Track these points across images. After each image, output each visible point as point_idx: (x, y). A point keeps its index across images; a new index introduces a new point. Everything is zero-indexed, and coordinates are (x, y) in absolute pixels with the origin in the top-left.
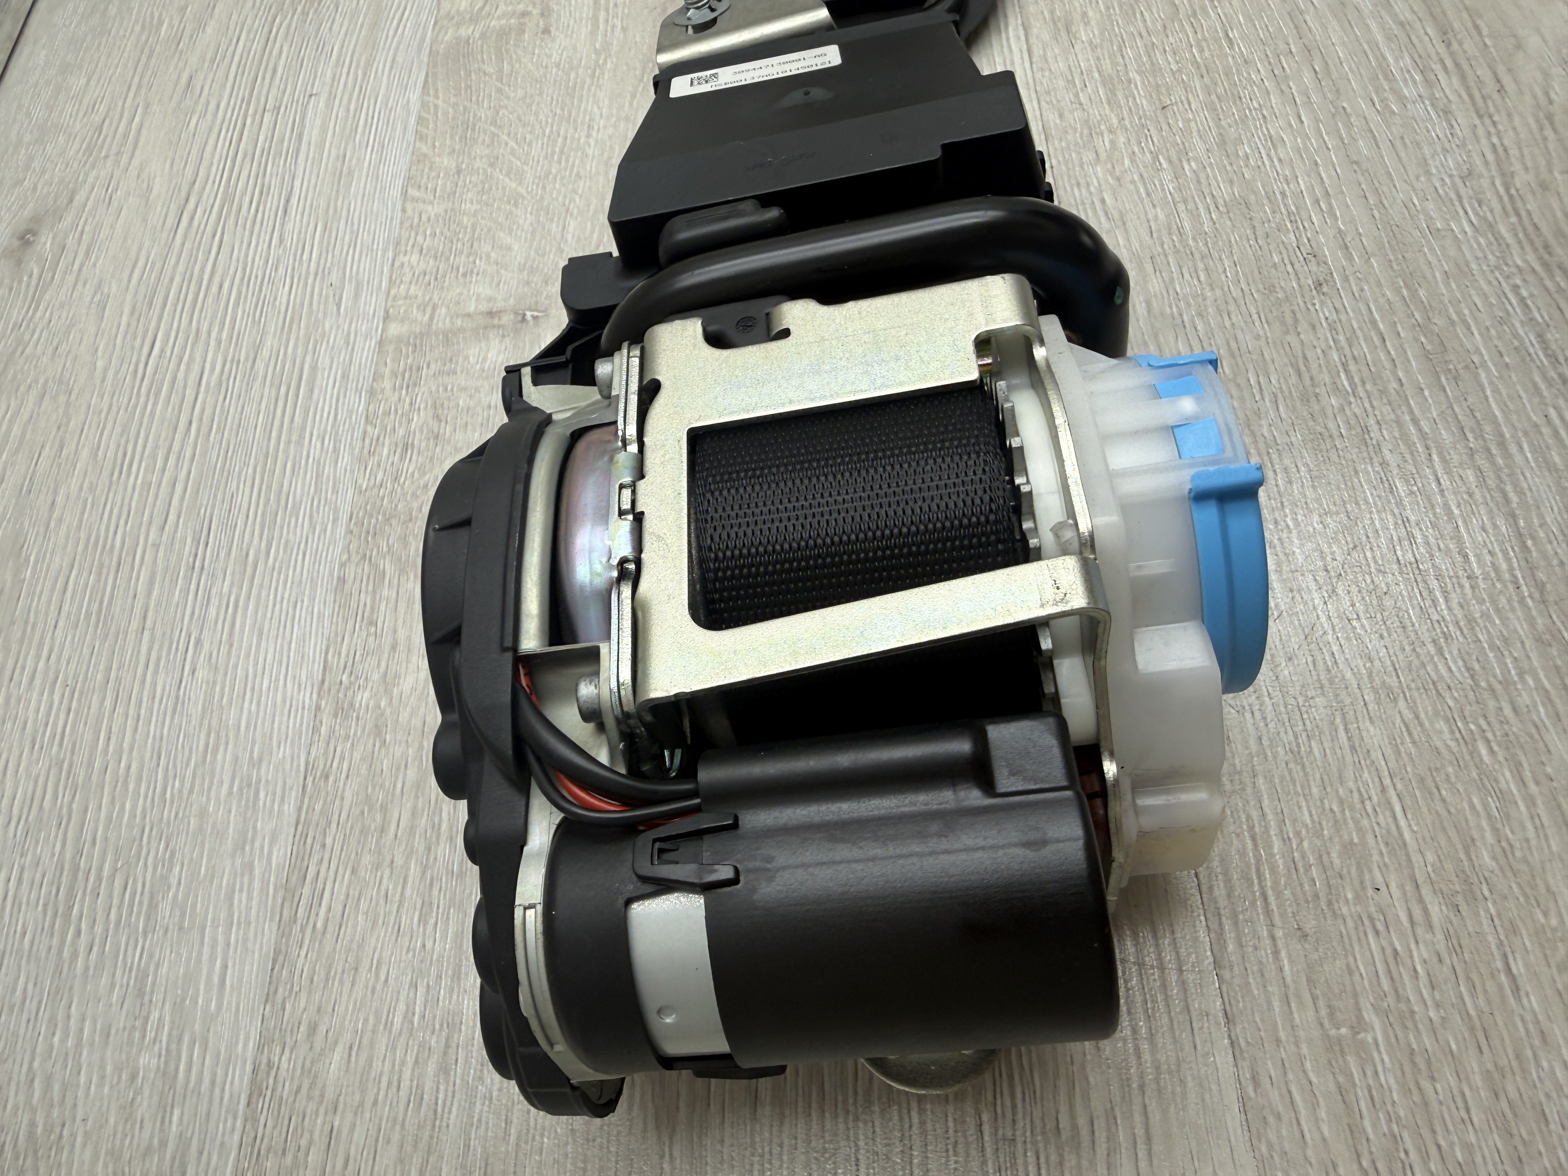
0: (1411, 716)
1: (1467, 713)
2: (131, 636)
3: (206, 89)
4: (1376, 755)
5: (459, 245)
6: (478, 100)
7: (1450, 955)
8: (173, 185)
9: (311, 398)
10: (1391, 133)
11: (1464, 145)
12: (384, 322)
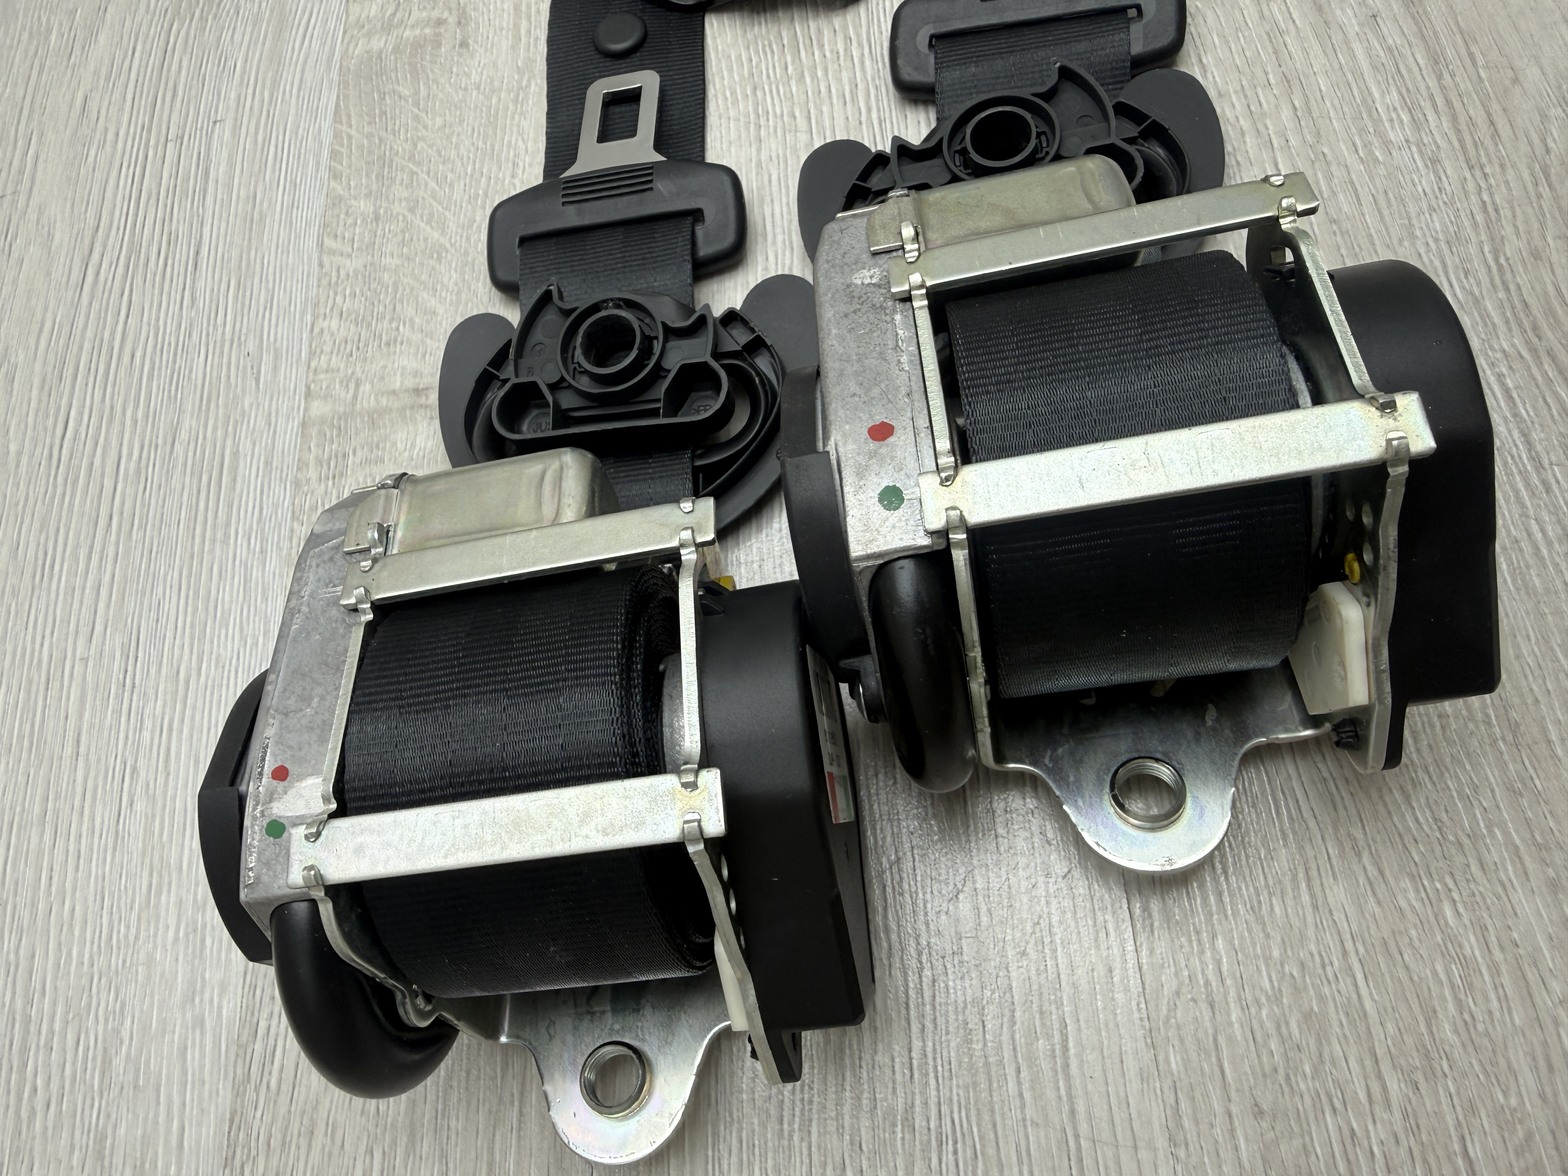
0: (1376, 873)
1: (1433, 870)
2: (66, 762)
3: (103, 111)
4: (1338, 916)
5: (381, 308)
6: (393, 130)
7: (1407, 1136)
8: (75, 231)
9: (234, 489)
10: (1375, 187)
11: (1453, 203)
12: (306, 399)
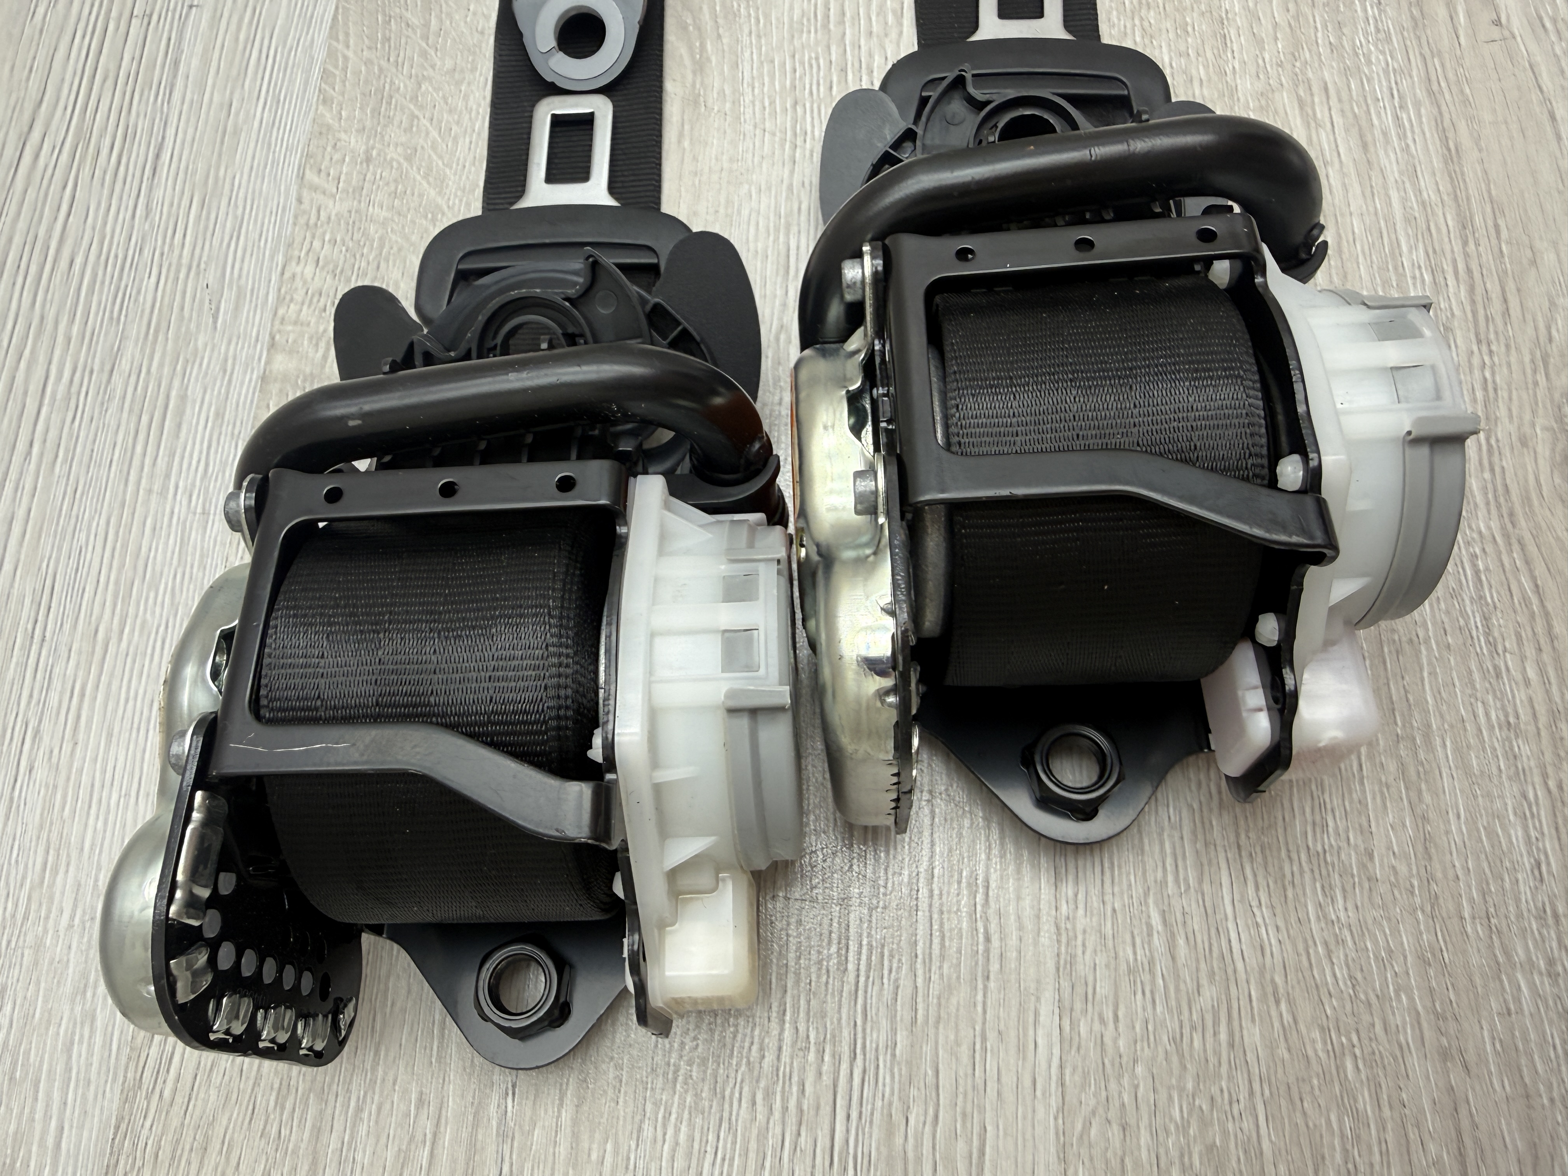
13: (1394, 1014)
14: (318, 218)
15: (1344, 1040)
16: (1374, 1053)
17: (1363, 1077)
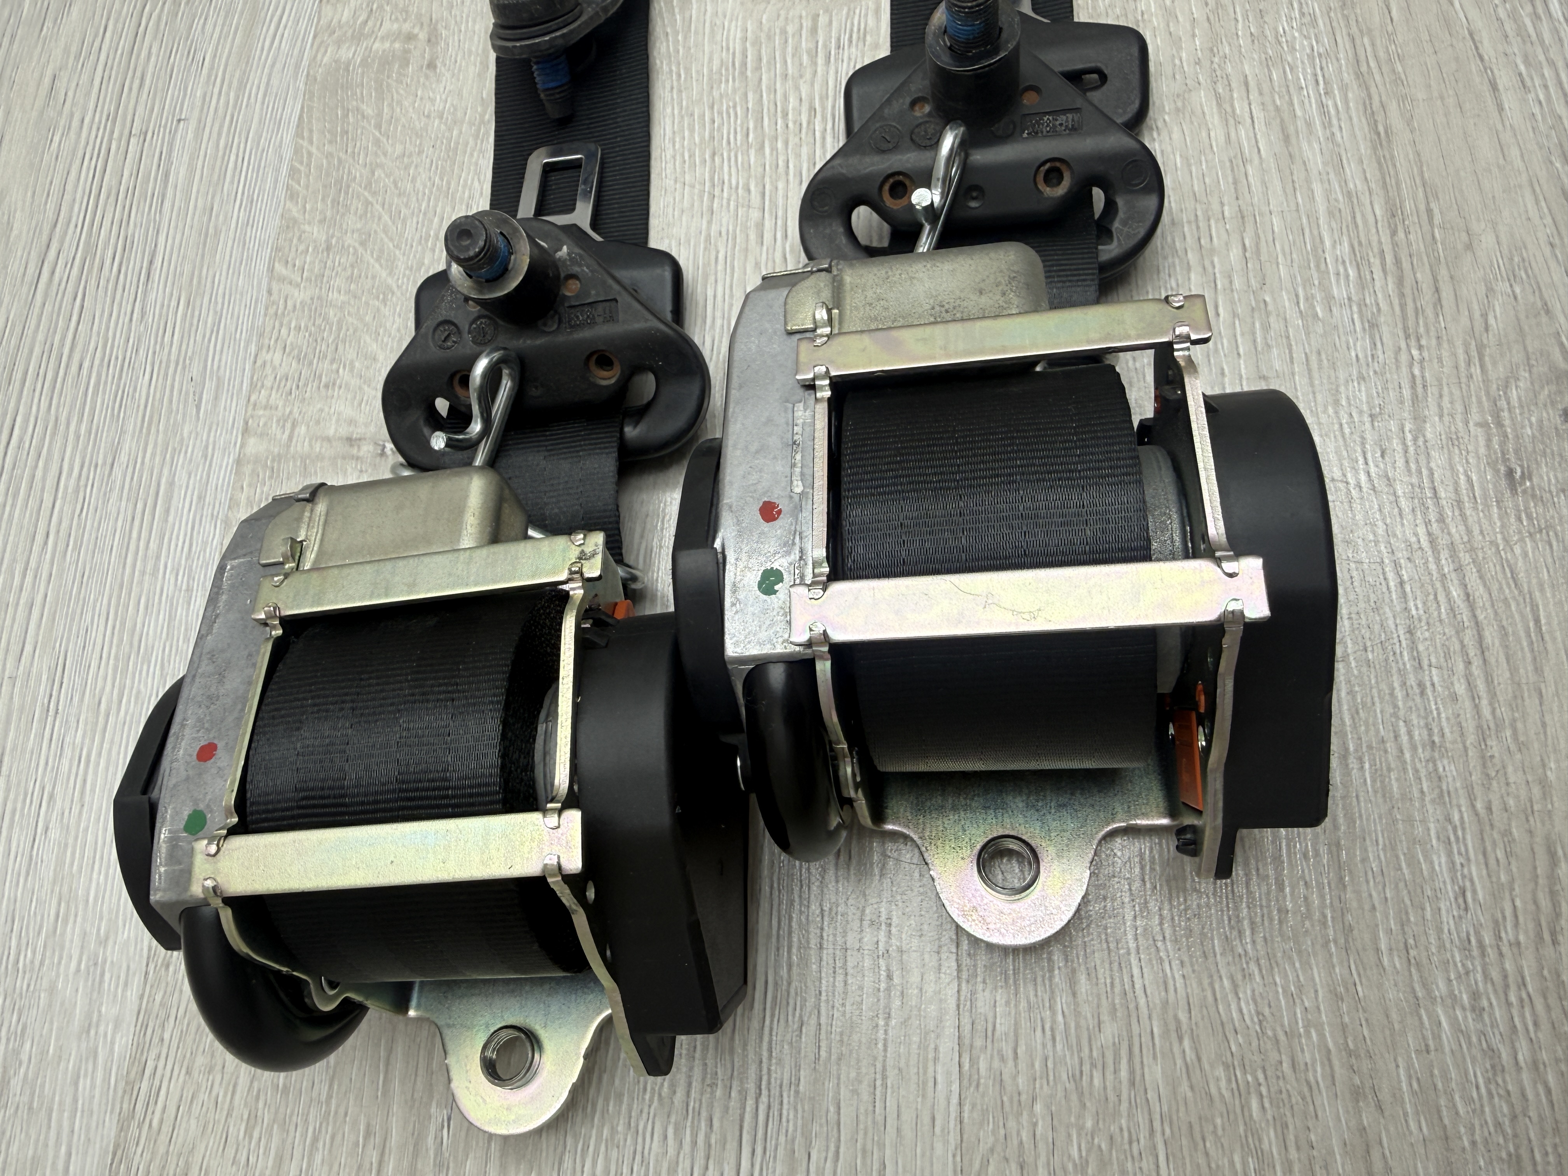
13: (1302, 1051)
14: (285, 308)
15: (1250, 1078)
16: (1281, 1092)
17: (1270, 1117)
